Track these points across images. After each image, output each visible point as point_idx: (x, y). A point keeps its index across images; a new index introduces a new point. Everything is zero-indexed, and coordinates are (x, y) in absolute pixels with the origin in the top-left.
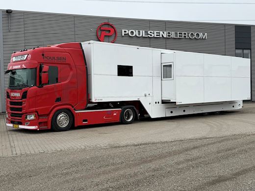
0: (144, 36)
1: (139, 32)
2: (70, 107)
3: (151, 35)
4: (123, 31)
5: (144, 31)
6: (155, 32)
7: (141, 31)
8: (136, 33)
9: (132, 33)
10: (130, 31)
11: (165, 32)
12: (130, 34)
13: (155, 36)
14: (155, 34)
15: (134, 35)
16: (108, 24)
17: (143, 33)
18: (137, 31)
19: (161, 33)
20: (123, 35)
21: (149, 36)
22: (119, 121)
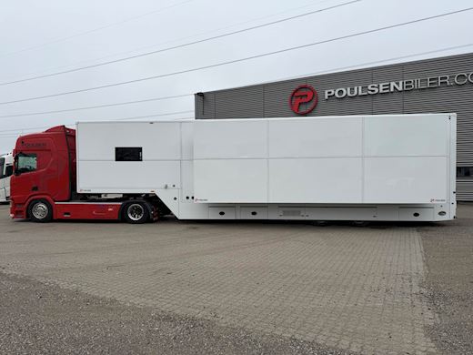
0: (360, 94)
1: (352, 90)
2: (47, 197)
3: (373, 91)
4: (326, 92)
5: (360, 88)
6: (381, 85)
7: (356, 88)
8: (346, 92)
9: (341, 92)
10: (338, 90)
11: (401, 83)
12: (337, 95)
13: (381, 91)
14: (381, 88)
15: (344, 95)
16: (305, 87)
17: (359, 90)
18: (349, 89)
19: (393, 84)
20: (326, 97)
21: (370, 92)
22: (116, 218)
